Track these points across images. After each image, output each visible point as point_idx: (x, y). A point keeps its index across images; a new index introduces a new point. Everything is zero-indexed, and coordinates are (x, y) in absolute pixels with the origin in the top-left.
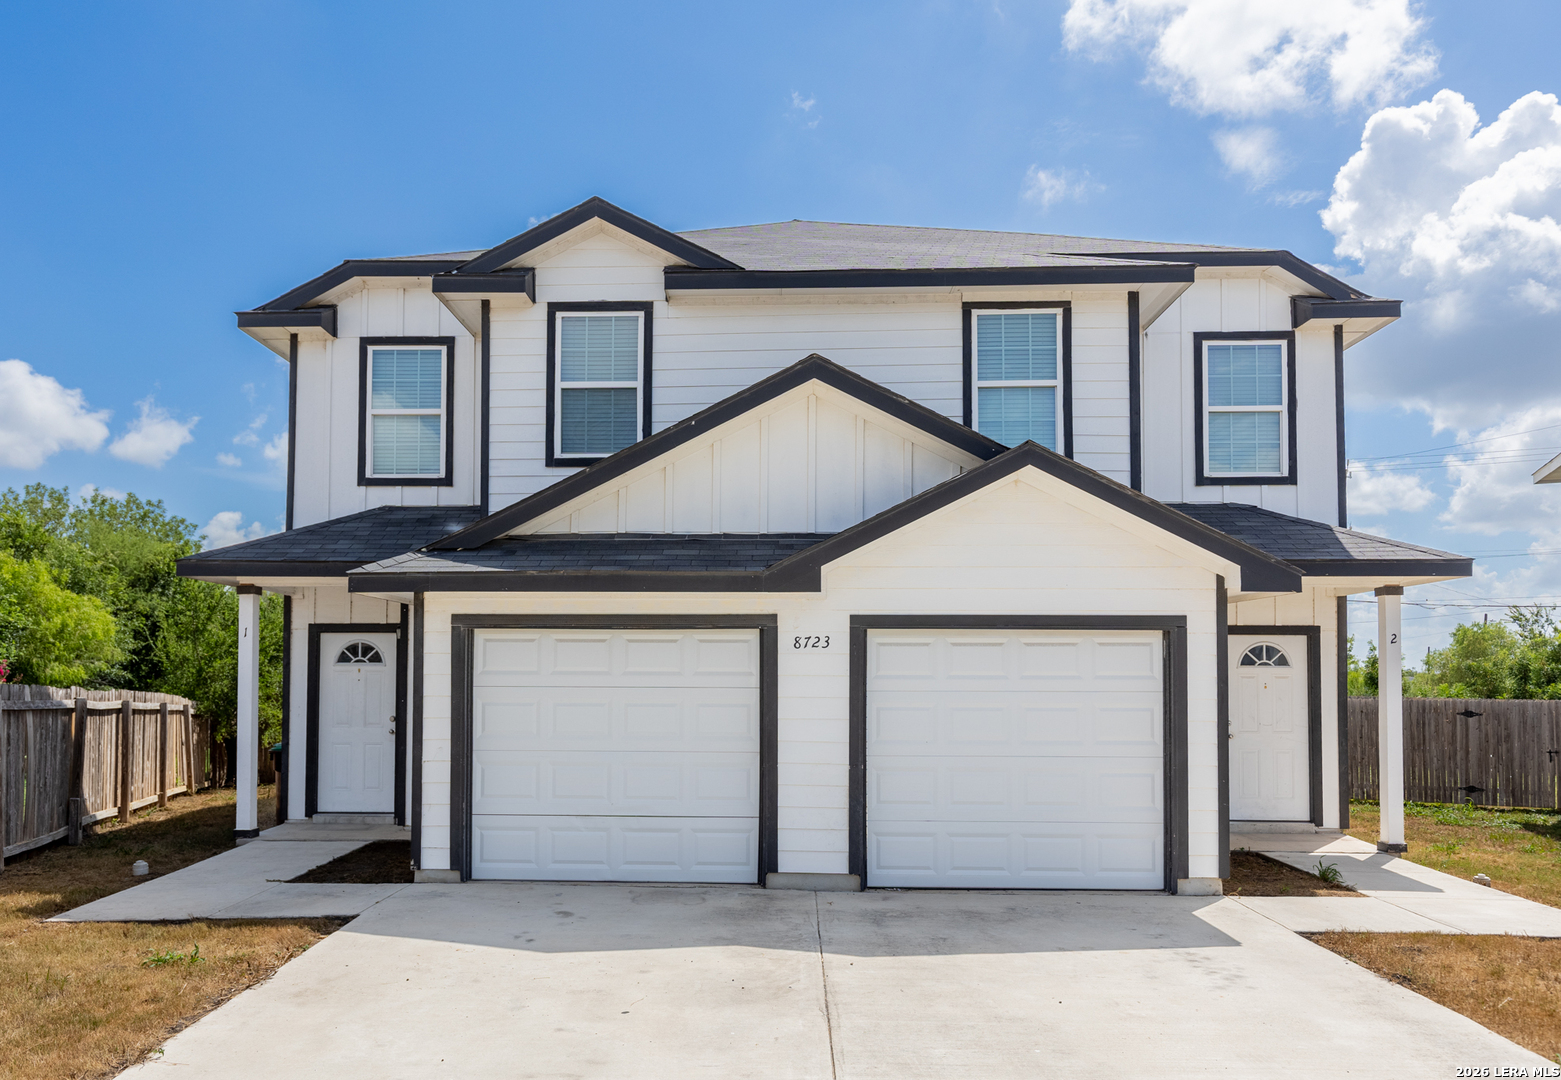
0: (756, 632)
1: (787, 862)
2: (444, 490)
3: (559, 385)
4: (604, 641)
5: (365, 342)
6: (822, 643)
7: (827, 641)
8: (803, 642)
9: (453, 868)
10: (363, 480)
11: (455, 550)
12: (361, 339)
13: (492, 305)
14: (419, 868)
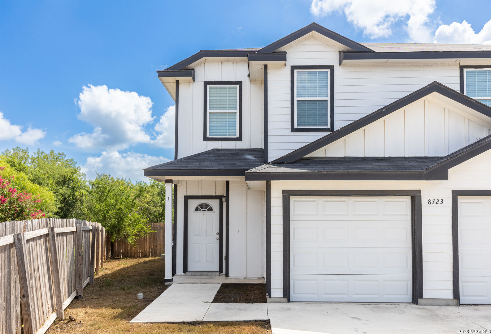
0: (410, 197)
1: (427, 294)
2: (238, 142)
3: (296, 99)
4: (345, 201)
5: (206, 83)
6: (440, 202)
7: (442, 201)
8: (432, 202)
9: (284, 297)
10: (206, 139)
11: (283, 163)
12: (204, 82)
13: (268, 67)
14: (270, 297)
